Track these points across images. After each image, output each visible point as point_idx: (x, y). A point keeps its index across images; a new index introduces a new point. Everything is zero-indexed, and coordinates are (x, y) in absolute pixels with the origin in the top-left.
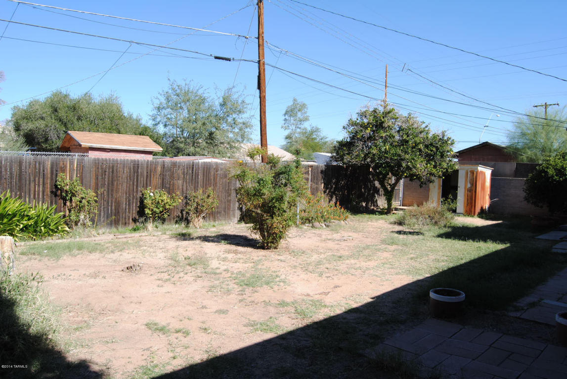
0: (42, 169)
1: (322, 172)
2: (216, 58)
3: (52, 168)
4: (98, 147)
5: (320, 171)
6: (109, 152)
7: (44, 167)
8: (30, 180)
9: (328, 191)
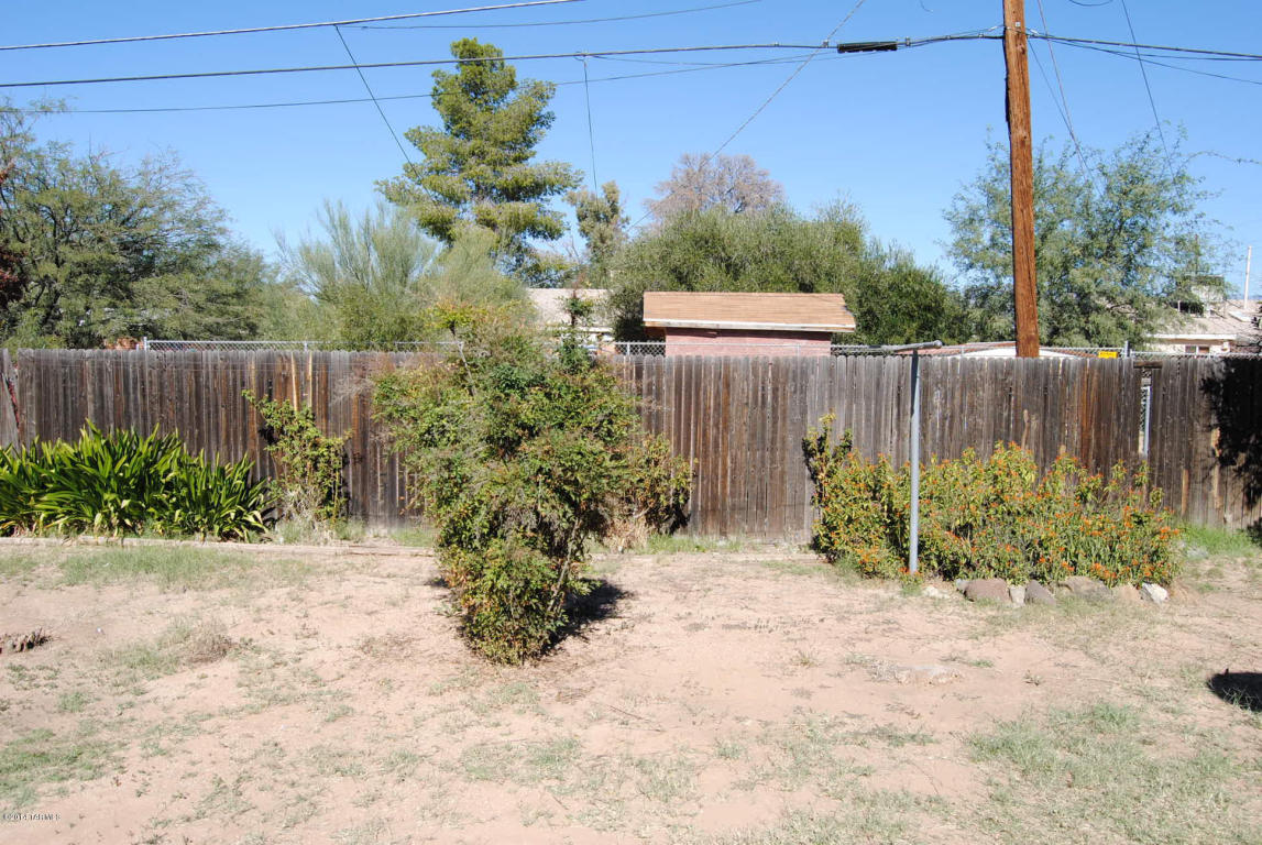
0: (239, 377)
1: (1209, 385)
2: (843, 49)
3: (260, 377)
4: (703, 327)
5: (1198, 384)
6: (714, 336)
7: (243, 377)
8: (217, 405)
9: (1242, 457)
